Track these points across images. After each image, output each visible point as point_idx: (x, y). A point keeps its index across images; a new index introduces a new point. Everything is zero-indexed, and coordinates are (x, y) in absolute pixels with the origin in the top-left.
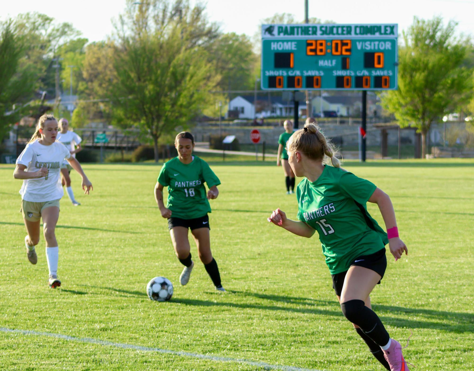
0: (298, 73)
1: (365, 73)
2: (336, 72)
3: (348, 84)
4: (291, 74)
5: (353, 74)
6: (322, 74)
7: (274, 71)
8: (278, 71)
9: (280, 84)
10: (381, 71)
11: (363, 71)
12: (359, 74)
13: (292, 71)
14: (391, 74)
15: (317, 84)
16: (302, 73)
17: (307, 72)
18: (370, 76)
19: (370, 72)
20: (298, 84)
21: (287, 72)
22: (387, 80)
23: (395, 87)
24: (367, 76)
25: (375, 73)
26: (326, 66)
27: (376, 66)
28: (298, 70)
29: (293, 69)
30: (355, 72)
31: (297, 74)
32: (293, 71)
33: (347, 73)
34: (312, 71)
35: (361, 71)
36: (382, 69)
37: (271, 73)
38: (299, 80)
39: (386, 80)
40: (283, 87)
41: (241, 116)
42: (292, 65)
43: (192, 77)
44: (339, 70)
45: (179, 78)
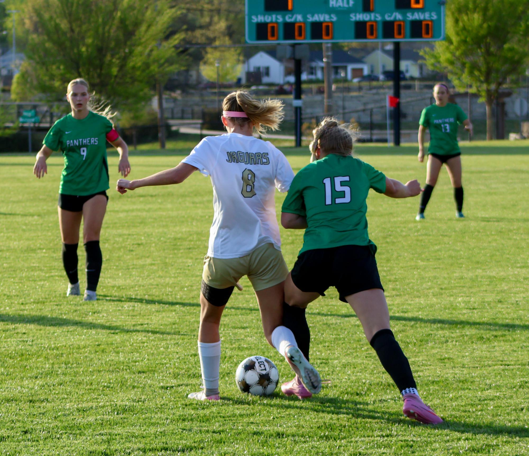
0: (299, 18)
1: (398, 16)
2: (355, 16)
3: (372, 34)
4: (289, 19)
5: (379, 18)
6: (334, 18)
7: (264, 16)
8: (270, 15)
9: (273, 35)
10: (420, 14)
11: (394, 14)
12: (387, 18)
13: (290, 16)
14: (435, 17)
15: (328, 34)
16: (305, 17)
17: (313, 16)
18: (404, 21)
19: (404, 15)
20: (300, 35)
21: (284, 17)
22: (430, 27)
23: (442, 37)
24: (400, 21)
25: (411, 17)
26: (340, 7)
27: (414, 6)
28: (299, 14)
29: (292, 12)
30: (383, 16)
31: (298, 20)
32: (293, 15)
33: (371, 16)
34: (320, 15)
35: (392, 14)
36: (422, 10)
37: (261, 19)
38: (300, 28)
39: (427, 25)
40: (278, 39)
41: (265, 80)
42: (290, 7)
43: (149, 27)
44: (359, 13)
45: (130, 28)
